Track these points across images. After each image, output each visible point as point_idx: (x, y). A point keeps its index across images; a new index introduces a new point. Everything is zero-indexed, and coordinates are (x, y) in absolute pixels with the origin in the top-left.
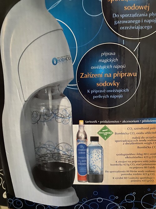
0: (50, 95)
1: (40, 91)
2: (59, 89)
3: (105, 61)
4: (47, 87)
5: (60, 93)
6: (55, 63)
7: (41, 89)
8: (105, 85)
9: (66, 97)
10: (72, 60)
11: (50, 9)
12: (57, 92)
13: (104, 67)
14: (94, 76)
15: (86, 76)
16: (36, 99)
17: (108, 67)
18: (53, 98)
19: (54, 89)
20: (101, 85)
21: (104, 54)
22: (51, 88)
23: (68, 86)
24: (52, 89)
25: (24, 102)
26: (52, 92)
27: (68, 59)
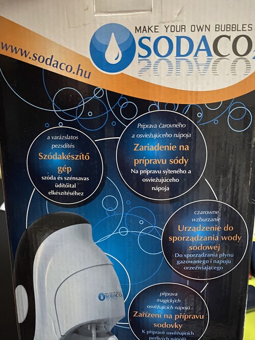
0: (94, 332)
1: (81, 326)
2: (106, 327)
3: (165, 301)
4: (91, 323)
5: (107, 331)
6: (102, 298)
7: (83, 325)
8: (164, 326)
9: (115, 336)
10: (123, 298)
11: (98, 242)
12: (103, 329)
13: (163, 308)
14: (150, 316)
15: (141, 315)
16: (75, 335)
17: (168, 308)
18: (98, 335)
19: (99, 326)
20: (159, 325)
21: (163, 294)
22: (96, 324)
23: (117, 324)
24: (96, 326)
25: (61, 336)
26: (96, 329)
27: (118, 295)
